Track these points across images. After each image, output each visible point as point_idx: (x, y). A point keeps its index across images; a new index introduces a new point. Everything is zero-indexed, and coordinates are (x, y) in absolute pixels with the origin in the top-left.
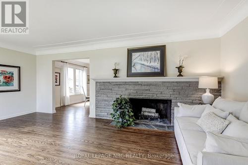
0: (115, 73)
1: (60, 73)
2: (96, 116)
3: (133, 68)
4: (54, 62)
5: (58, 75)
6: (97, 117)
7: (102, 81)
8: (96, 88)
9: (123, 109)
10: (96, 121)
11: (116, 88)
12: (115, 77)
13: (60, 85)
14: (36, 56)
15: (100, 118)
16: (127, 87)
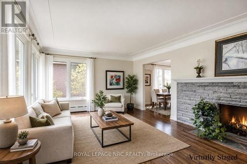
0: (199, 73)
1: (150, 75)
2: (177, 119)
3: (224, 65)
4: (144, 65)
5: (149, 76)
6: (179, 121)
7: (183, 82)
8: (177, 89)
9: (205, 115)
10: (177, 125)
11: (201, 90)
12: (199, 76)
13: (150, 85)
14: (133, 62)
15: (182, 122)
16: (216, 88)
